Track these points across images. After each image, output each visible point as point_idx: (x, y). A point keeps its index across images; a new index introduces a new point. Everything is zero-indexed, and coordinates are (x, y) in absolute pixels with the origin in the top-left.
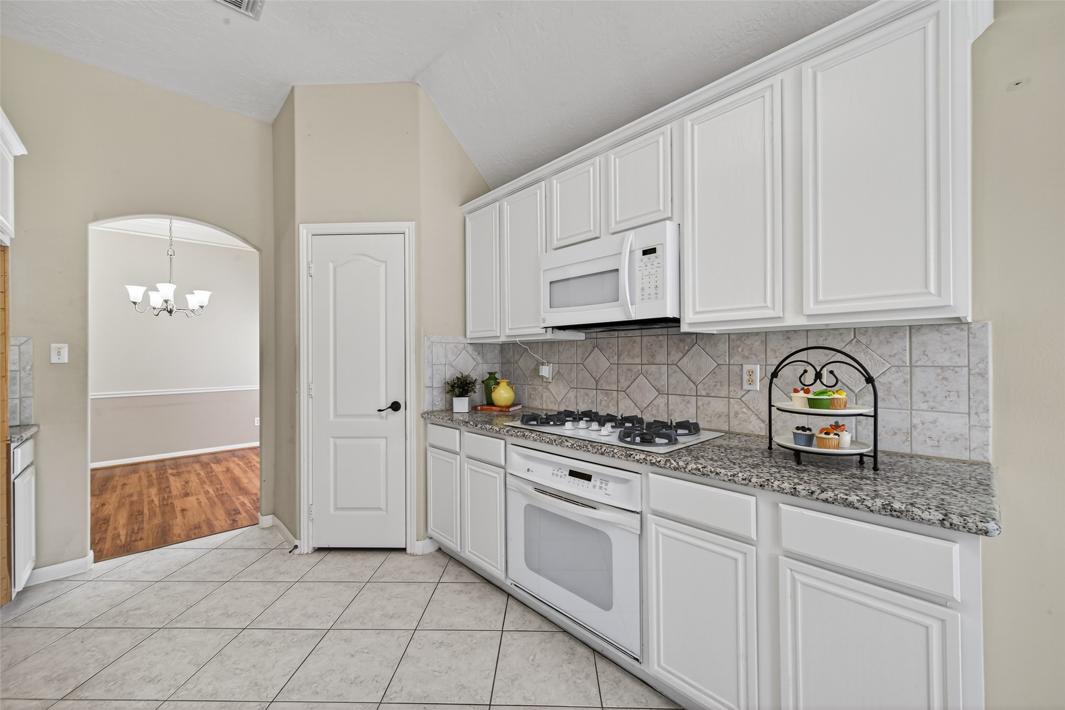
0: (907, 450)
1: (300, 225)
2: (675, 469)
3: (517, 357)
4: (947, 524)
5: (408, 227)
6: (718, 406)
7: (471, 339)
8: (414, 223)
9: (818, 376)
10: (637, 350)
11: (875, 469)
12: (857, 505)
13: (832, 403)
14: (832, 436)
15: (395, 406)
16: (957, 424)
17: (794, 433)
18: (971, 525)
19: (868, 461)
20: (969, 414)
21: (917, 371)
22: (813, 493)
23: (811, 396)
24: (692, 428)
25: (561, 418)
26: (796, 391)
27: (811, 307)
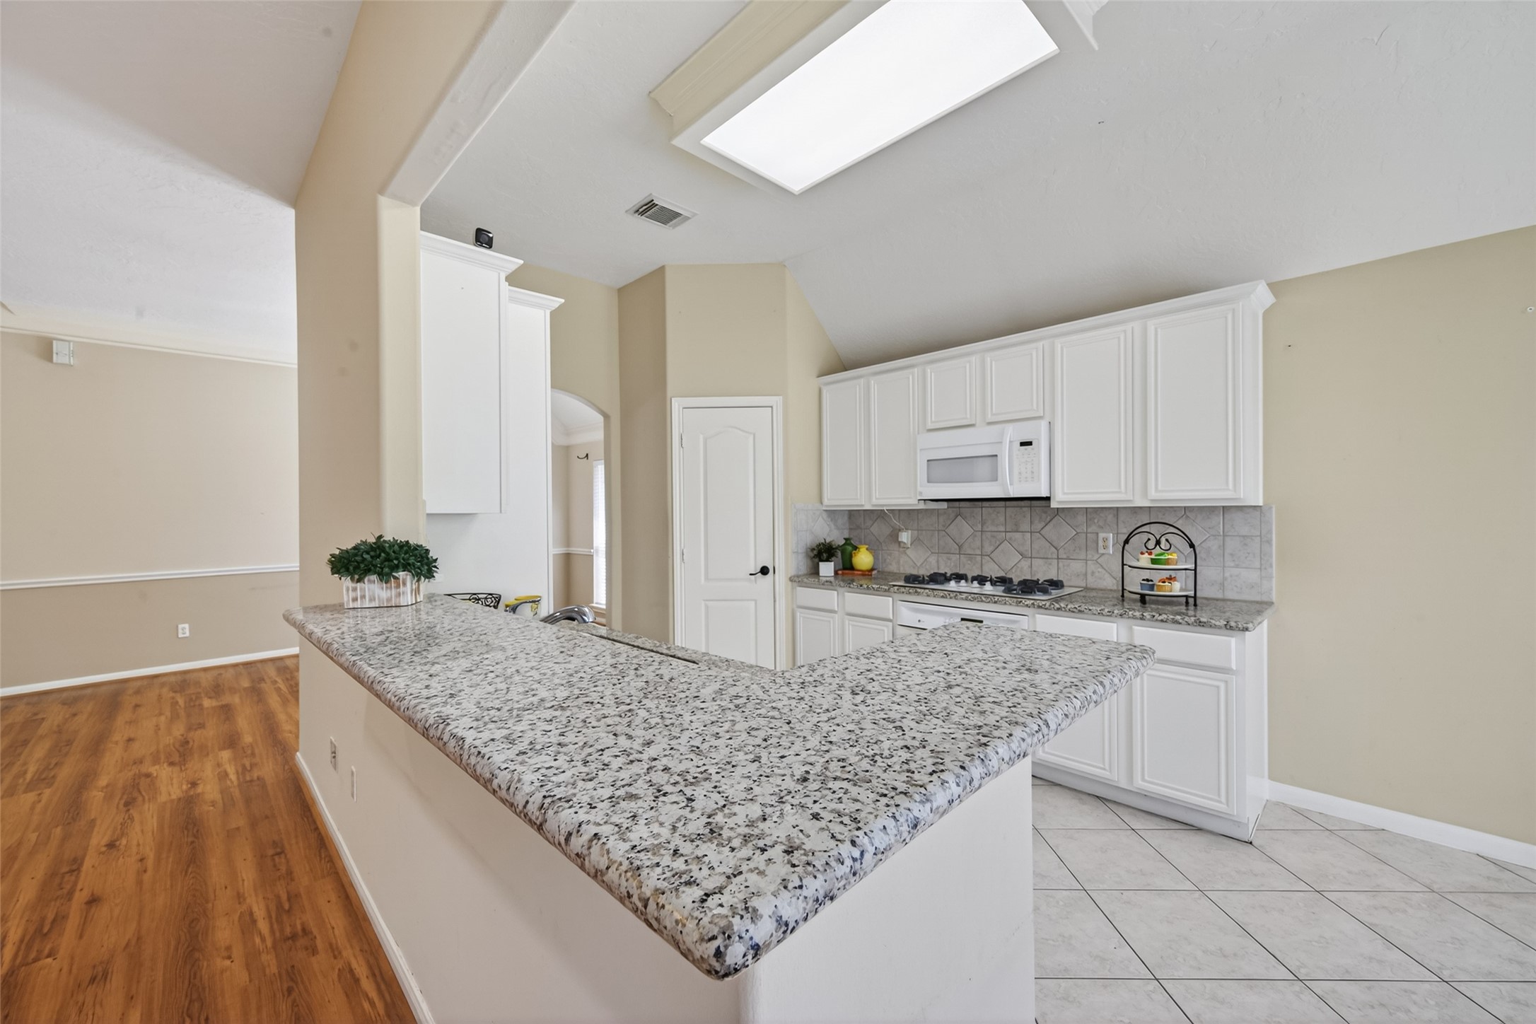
0: (1220, 596)
1: (673, 399)
2: (1058, 609)
3: (869, 523)
4: (1228, 627)
5: (776, 401)
6: (1077, 566)
7: (827, 506)
8: (781, 397)
9: (1158, 543)
10: (1002, 519)
11: (1195, 605)
12: (1181, 621)
13: (1167, 562)
14: (1167, 584)
15: (764, 571)
16: (1253, 576)
17: (1141, 584)
18: (1240, 626)
19: (1191, 601)
20: (1260, 569)
21: (1227, 539)
22: (1154, 616)
23: (1153, 557)
24: (1057, 584)
25: (945, 578)
26: (1142, 553)
27: (1153, 494)
